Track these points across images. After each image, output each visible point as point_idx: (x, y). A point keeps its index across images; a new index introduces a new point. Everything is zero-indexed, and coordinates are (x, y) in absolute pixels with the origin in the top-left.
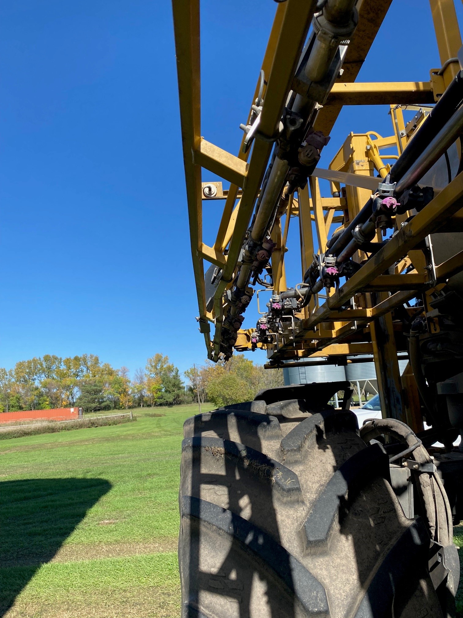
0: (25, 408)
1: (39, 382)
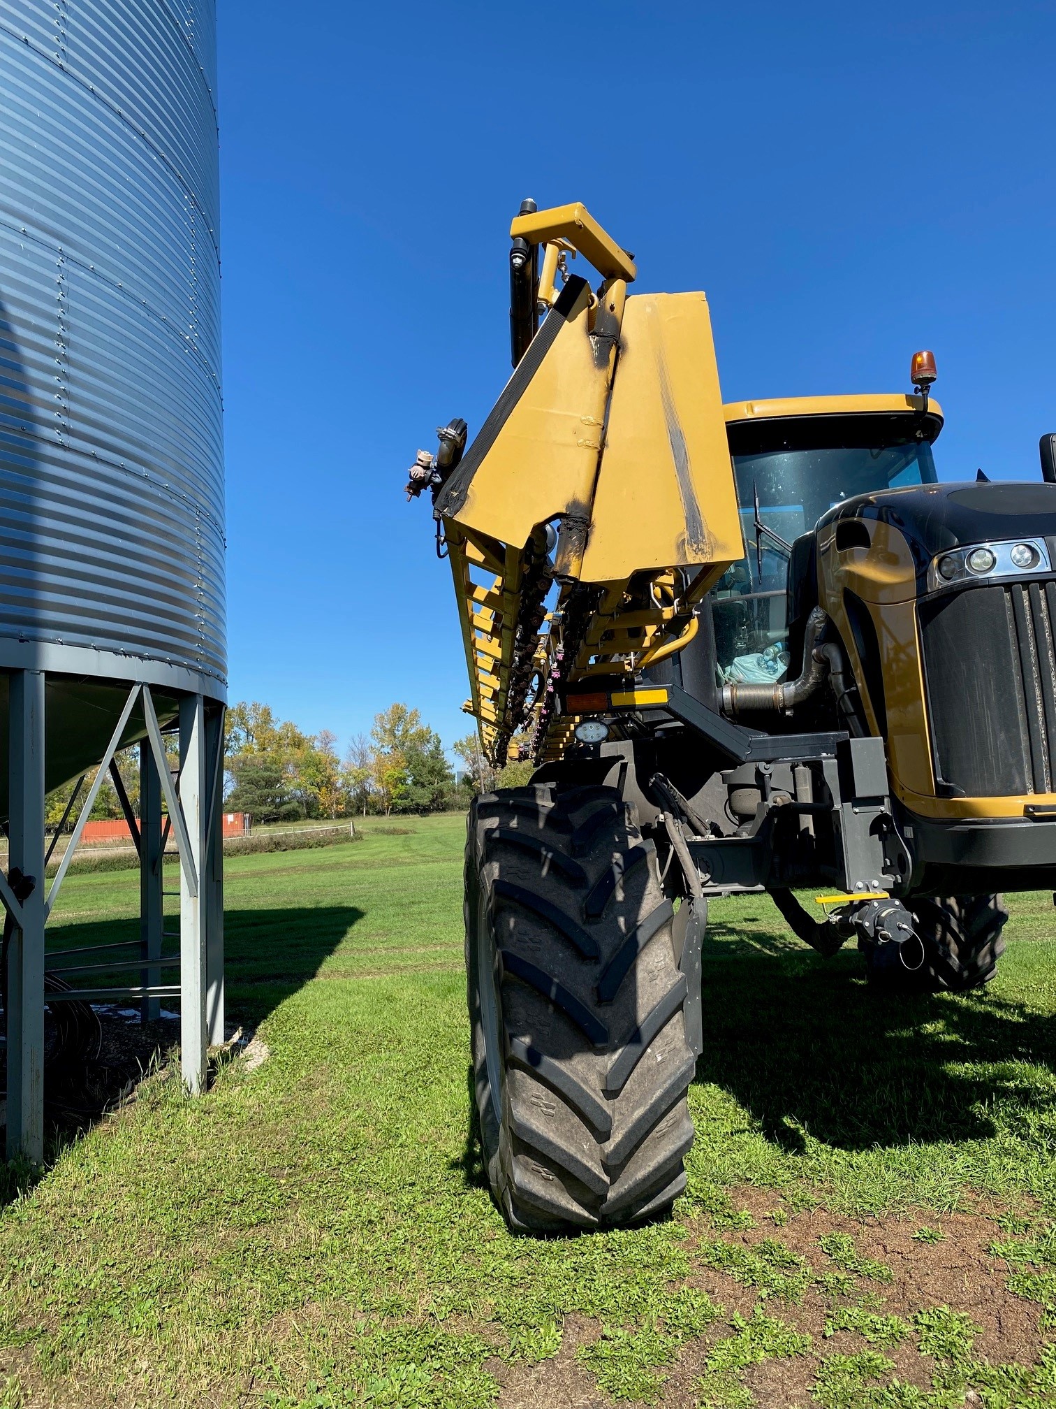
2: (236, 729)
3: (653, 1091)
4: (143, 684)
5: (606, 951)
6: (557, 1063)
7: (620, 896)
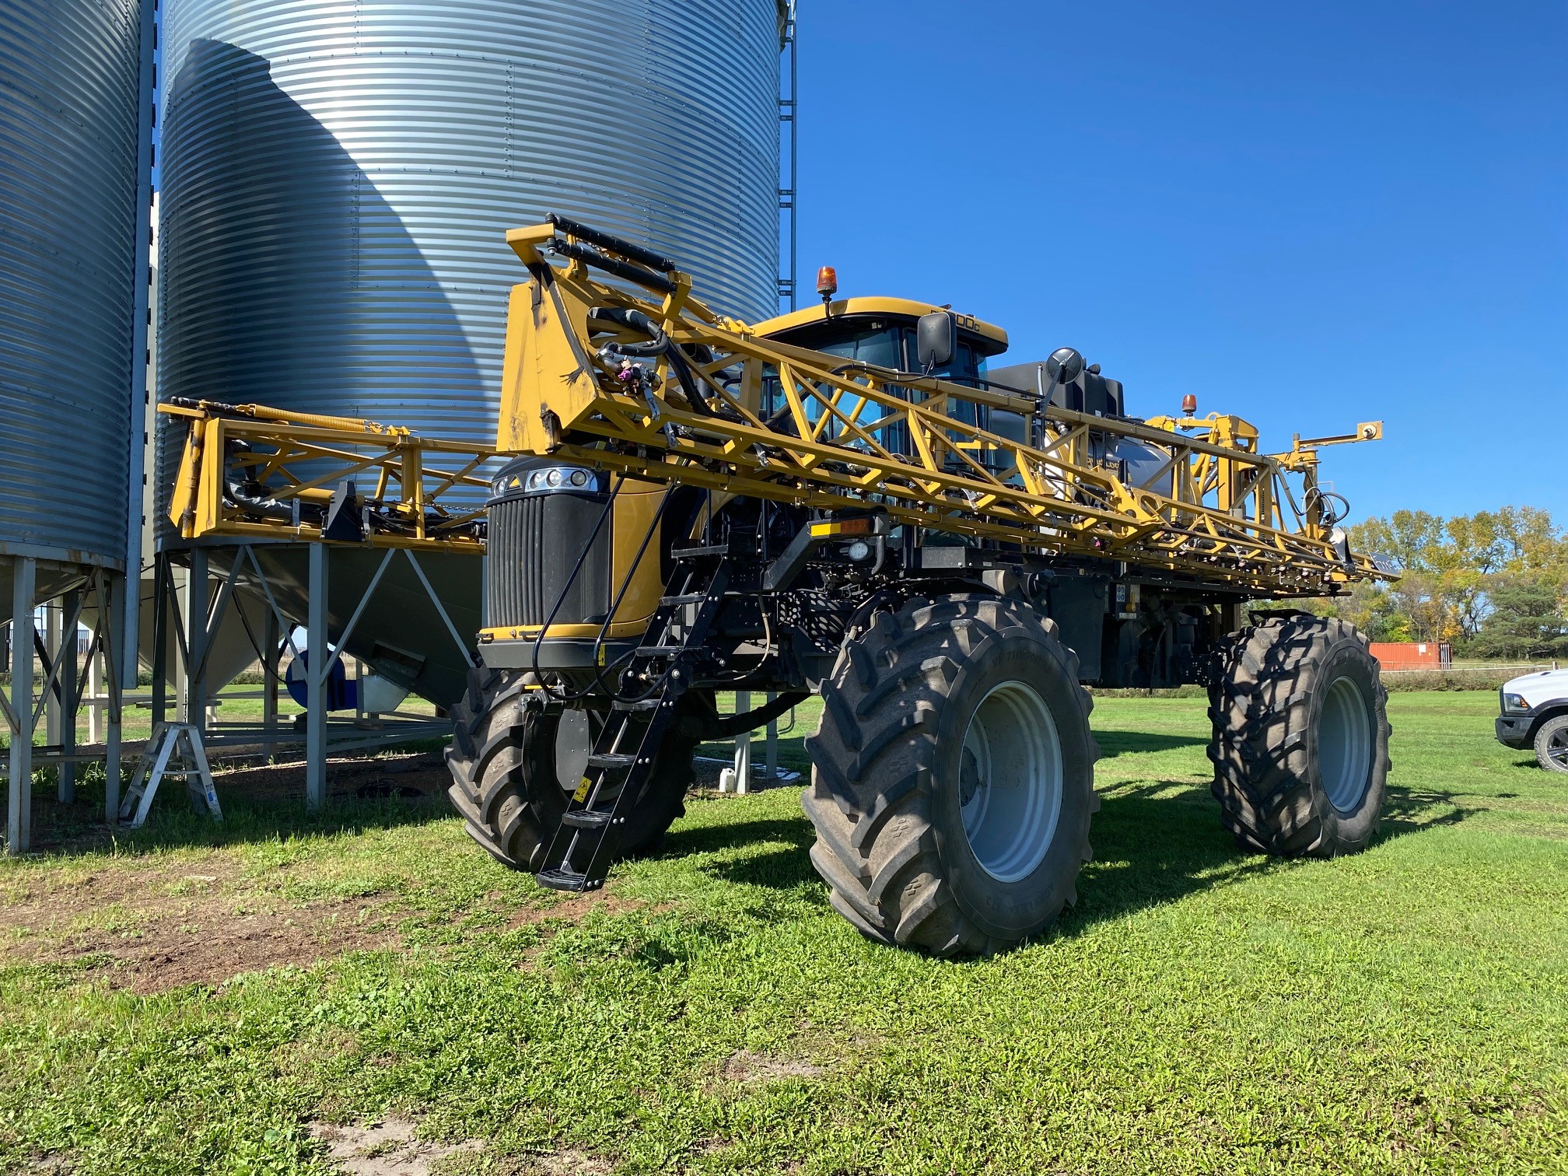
2: (1499, 539)
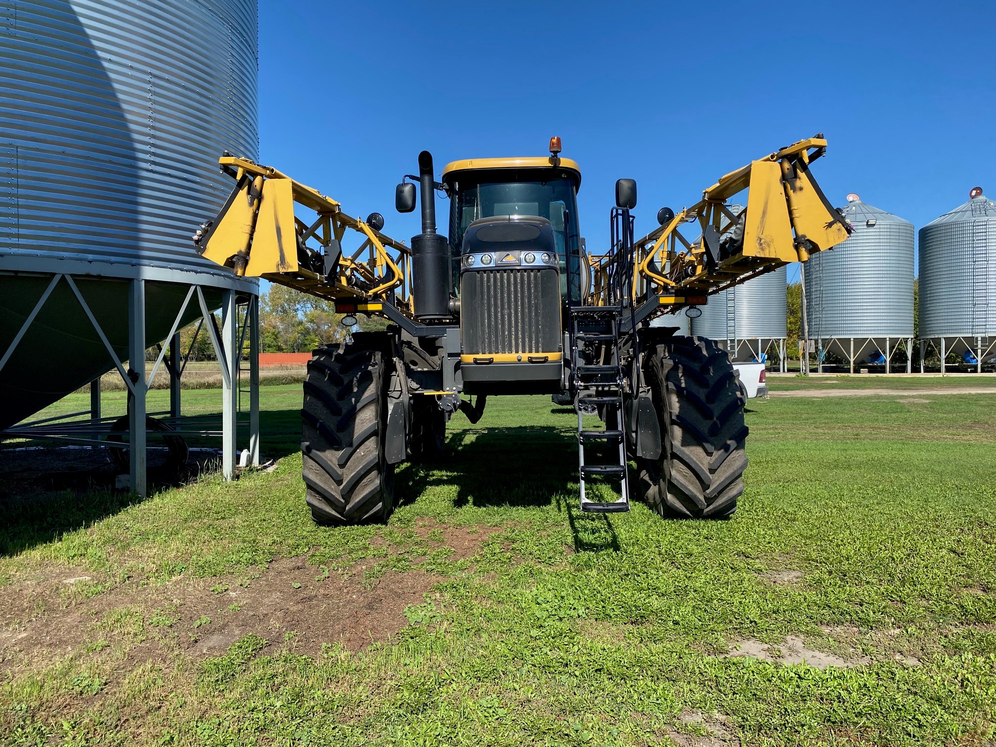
0: (286, 349)
1: (303, 314)
3: (359, 466)
4: (197, 285)
5: (344, 411)
6: (318, 453)
7: (355, 390)
